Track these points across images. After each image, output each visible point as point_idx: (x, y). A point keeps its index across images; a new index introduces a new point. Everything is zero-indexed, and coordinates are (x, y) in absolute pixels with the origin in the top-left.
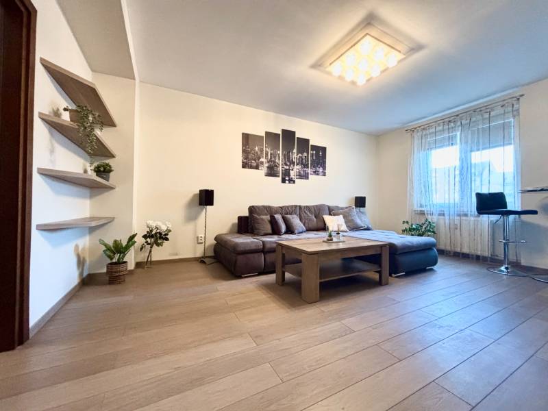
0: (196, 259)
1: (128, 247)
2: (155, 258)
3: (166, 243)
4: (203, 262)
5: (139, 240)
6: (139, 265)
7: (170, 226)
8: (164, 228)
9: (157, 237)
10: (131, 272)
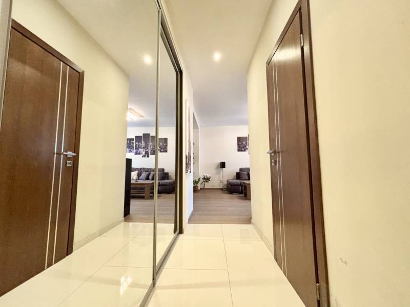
0: (220, 189)
1: (198, 181)
2: (206, 187)
3: (209, 181)
4: (222, 190)
5: (201, 180)
6: (201, 189)
7: (210, 175)
8: (208, 176)
9: (207, 179)
10: (199, 190)
